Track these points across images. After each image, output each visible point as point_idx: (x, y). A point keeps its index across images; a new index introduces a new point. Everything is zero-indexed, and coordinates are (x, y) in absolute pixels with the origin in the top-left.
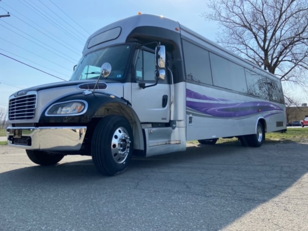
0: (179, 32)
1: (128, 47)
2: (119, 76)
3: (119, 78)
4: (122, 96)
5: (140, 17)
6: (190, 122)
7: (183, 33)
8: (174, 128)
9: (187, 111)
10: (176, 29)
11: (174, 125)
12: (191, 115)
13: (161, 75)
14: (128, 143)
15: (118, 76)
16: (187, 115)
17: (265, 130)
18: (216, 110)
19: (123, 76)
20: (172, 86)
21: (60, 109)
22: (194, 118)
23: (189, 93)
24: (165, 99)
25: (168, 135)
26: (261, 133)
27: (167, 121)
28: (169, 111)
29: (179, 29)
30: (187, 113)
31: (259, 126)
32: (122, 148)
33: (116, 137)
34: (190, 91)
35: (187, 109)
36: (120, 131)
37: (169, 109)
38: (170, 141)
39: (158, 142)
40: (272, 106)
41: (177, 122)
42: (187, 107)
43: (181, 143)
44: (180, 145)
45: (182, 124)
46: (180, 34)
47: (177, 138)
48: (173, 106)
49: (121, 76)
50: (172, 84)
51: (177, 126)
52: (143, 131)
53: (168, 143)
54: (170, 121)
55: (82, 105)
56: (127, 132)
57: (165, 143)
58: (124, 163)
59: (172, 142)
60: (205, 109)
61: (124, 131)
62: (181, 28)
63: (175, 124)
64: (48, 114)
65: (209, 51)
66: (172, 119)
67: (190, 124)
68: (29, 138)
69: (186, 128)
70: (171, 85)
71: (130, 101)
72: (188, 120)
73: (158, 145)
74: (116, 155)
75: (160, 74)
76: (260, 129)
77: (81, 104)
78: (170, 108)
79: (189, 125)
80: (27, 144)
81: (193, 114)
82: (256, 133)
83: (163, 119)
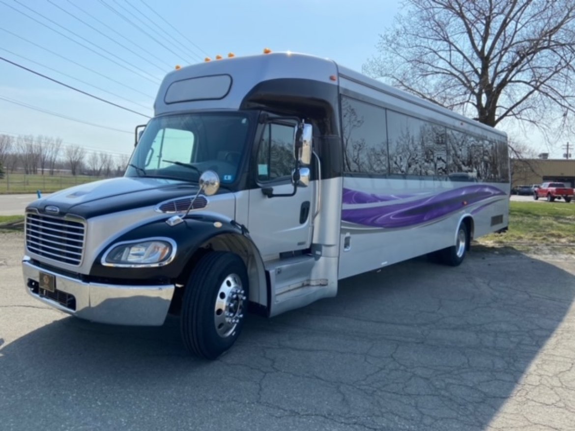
0: (335, 83)
1: (244, 121)
2: (227, 178)
3: (228, 181)
4: (233, 219)
5: (268, 59)
6: (347, 245)
7: (344, 84)
8: (317, 258)
9: (343, 227)
10: (332, 78)
11: (318, 253)
12: (348, 234)
13: (303, 176)
14: (242, 299)
15: (225, 177)
16: (342, 235)
17: (471, 236)
18: (391, 217)
19: (235, 178)
20: (319, 182)
21: (127, 249)
22: (354, 238)
23: (347, 196)
24: (306, 210)
25: (307, 271)
26: (463, 241)
27: (307, 246)
28: (310, 229)
29: (335, 76)
30: (343, 231)
31: (461, 230)
32: (232, 315)
33: (223, 296)
34: (349, 192)
35: (342, 224)
36: (229, 284)
37: (311, 224)
38: (309, 280)
39: (289, 286)
40: (487, 190)
41: (324, 248)
42: (343, 221)
43: (329, 284)
44: (326, 287)
45: (333, 251)
46: (338, 87)
47: (321, 276)
48: (317, 219)
49: (232, 178)
50: (318, 179)
51: (323, 254)
52: (267, 274)
53: (306, 283)
54: (312, 245)
55: (167, 246)
56: (240, 282)
57: (300, 285)
58: (233, 334)
59: (313, 283)
60: (372, 219)
61: (235, 282)
62: (339, 75)
63: (320, 250)
64: (107, 262)
65: (386, 109)
66: (315, 241)
67: (346, 250)
68: (71, 299)
69: (339, 258)
70: (317, 181)
71: (246, 226)
72: (343, 242)
73: (289, 291)
74: (221, 325)
75: (301, 175)
76: (463, 235)
77: (165, 244)
78: (313, 223)
79: (345, 252)
80: (67, 304)
81: (352, 232)
82: (455, 244)
83: (300, 244)
